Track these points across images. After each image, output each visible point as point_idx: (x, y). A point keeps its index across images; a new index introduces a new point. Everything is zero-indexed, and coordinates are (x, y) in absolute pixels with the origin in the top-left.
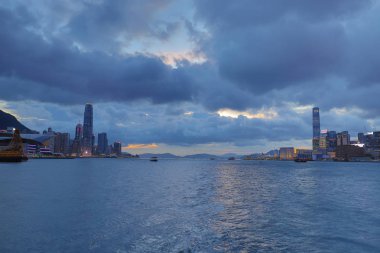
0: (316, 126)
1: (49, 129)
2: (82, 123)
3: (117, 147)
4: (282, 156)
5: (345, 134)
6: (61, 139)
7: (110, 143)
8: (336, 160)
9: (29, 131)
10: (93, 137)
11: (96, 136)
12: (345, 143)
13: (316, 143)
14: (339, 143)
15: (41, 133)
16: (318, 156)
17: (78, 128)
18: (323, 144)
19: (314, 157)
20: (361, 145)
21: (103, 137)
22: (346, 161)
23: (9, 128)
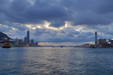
0: (96, 37)
1: (17, 38)
3: (37, 44)
4: (86, 46)
5: (105, 40)
6: (20, 41)
7: (35, 43)
8: (102, 47)
9: (11, 39)
11: (30, 40)
12: (105, 42)
13: (96, 42)
14: (103, 42)
15: (14, 39)
16: (97, 46)
17: (25, 38)
18: (98, 42)
19: (95, 47)
20: (110, 43)
21: (32, 40)
22: (105, 48)
23: (5, 38)
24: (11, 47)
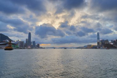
1: (18, 40)
2: (28, 38)
3: (38, 45)
5: (107, 41)
6: (22, 43)
7: (36, 44)
9: (12, 41)
10: (31, 43)
12: (107, 43)
13: (98, 43)
14: (105, 43)
15: (16, 41)
18: (100, 43)
19: (98, 47)
20: (112, 44)
21: (34, 42)
23: (6, 40)
24: (13, 49)
